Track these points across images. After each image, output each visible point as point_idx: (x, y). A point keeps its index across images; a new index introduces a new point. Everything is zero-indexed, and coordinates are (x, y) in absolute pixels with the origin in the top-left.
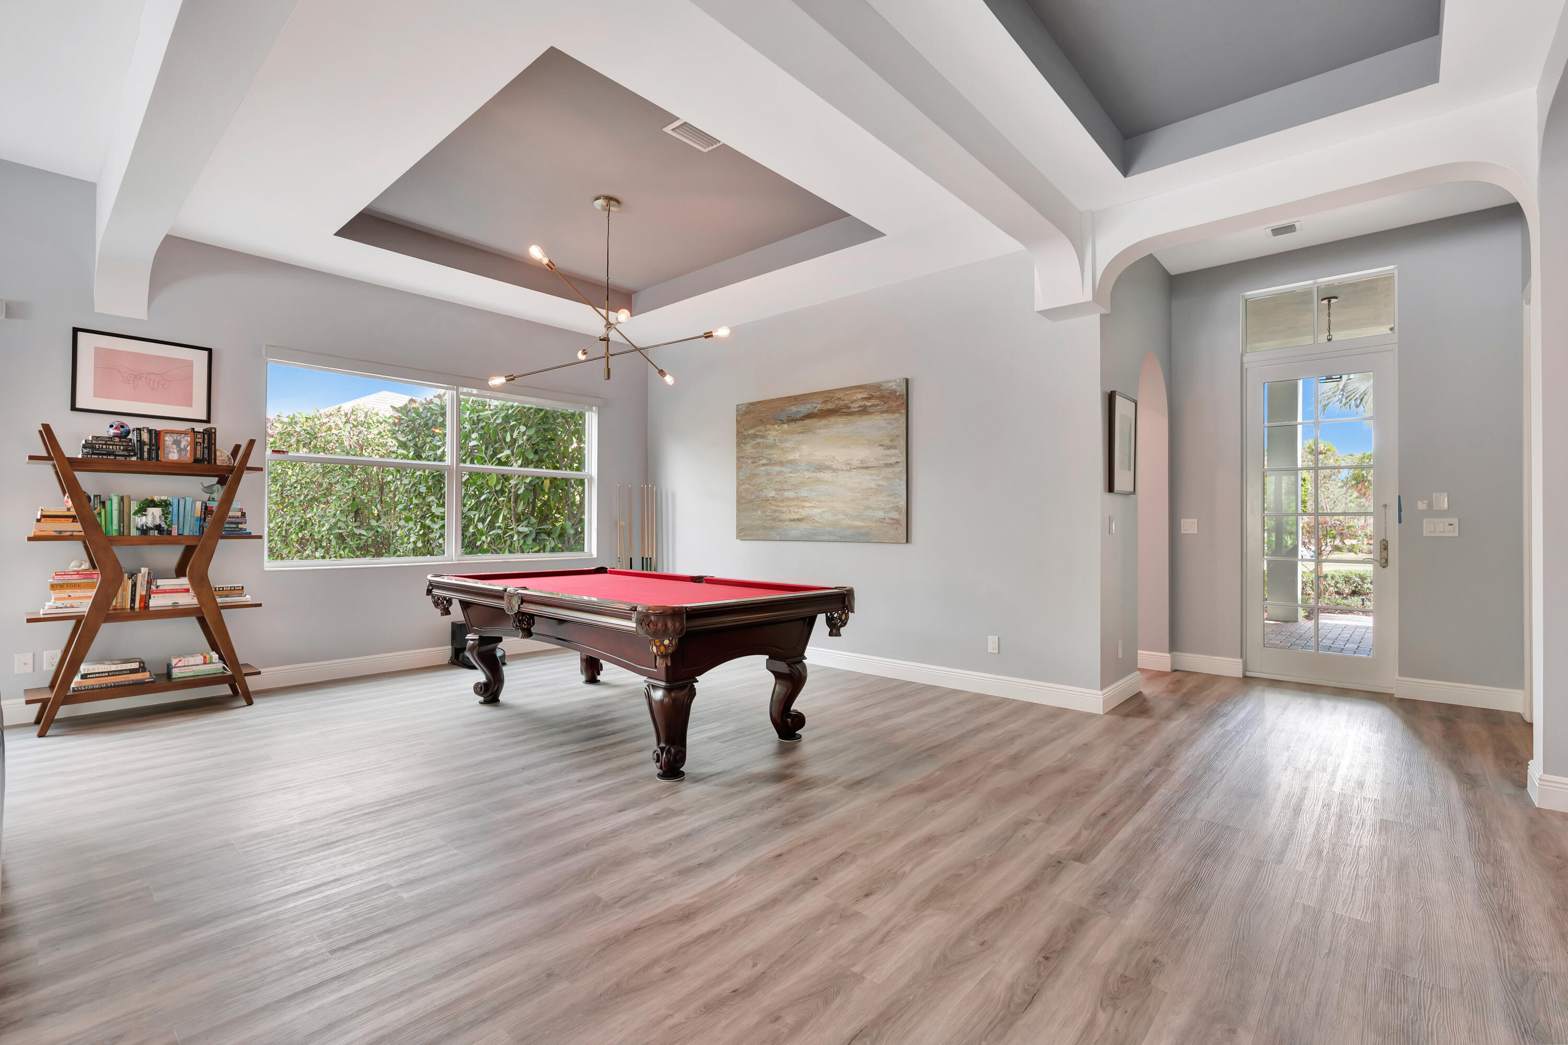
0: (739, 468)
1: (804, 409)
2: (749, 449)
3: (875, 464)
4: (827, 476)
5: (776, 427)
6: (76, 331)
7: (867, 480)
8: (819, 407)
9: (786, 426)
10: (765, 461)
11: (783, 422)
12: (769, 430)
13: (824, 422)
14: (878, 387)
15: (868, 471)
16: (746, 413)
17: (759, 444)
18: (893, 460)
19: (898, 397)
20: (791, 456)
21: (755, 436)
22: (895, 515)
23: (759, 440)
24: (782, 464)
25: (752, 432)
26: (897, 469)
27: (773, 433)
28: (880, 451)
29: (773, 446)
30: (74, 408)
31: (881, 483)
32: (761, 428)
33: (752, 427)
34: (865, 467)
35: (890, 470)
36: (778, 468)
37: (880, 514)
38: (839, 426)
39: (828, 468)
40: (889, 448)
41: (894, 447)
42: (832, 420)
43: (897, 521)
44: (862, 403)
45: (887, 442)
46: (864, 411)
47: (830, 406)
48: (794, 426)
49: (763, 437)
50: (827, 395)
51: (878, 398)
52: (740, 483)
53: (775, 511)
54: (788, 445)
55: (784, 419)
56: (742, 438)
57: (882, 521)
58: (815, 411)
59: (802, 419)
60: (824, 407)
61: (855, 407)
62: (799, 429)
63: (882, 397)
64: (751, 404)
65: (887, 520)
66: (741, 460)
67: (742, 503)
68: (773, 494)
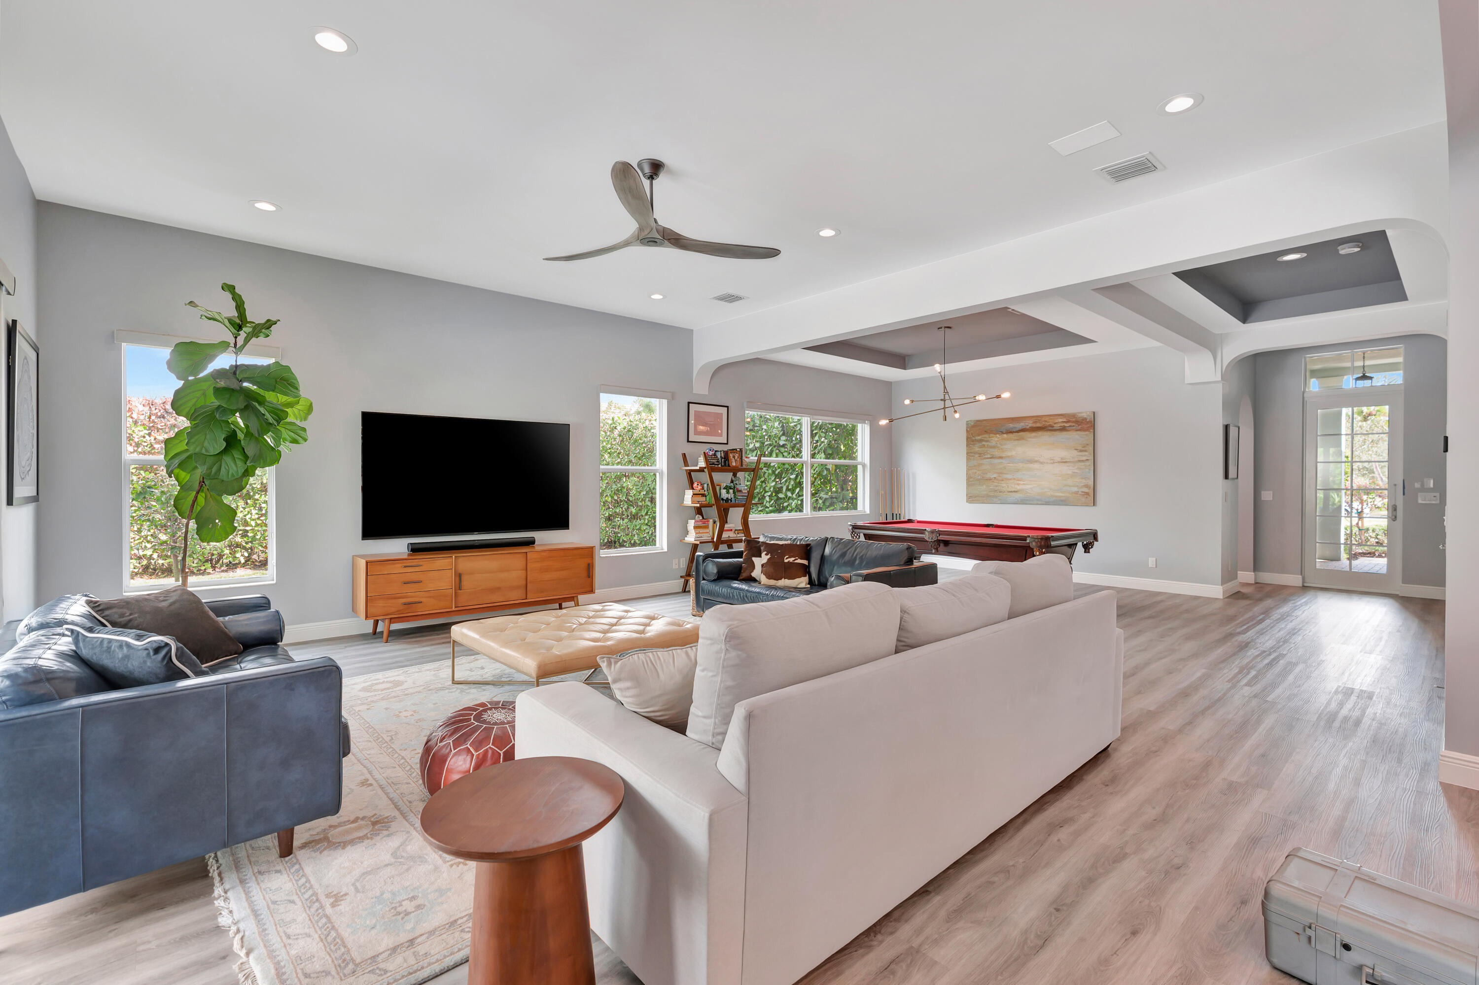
0: (968, 459)
1: (1020, 425)
2: (976, 449)
3: (1072, 460)
4: (1036, 466)
5: (998, 436)
6: (689, 403)
7: (1066, 469)
8: (1030, 425)
9: (1005, 435)
10: (989, 456)
11: (1003, 433)
12: (993, 437)
13: (1033, 434)
14: (1074, 415)
15: (1067, 464)
16: (973, 426)
17: (984, 445)
18: (1084, 458)
19: (1088, 423)
20: (1009, 454)
21: (981, 441)
22: (1086, 490)
23: (984, 443)
24: (1001, 458)
25: (979, 438)
26: (1087, 463)
27: (995, 439)
28: (1076, 453)
29: (994, 447)
30: (688, 441)
31: (1076, 471)
32: (986, 435)
33: (979, 435)
34: (1064, 462)
35: (1080, 464)
36: (998, 461)
37: (1076, 489)
38: (1045, 437)
39: (1036, 461)
40: (1081, 451)
41: (1085, 451)
42: (1040, 433)
43: (1087, 494)
44: (1063, 425)
45: (1080, 448)
46: (1063, 429)
47: (1038, 425)
48: (1011, 435)
49: (987, 441)
50: (1037, 418)
51: (1073, 422)
52: (969, 469)
53: (997, 486)
54: (1006, 447)
55: (1004, 431)
56: (971, 440)
57: (1076, 493)
58: (1028, 427)
59: (1017, 432)
60: (1034, 425)
61: (1057, 426)
62: (1016, 438)
63: (1077, 422)
64: (978, 421)
65: (1080, 493)
66: (970, 455)
67: (971, 481)
68: (995, 476)
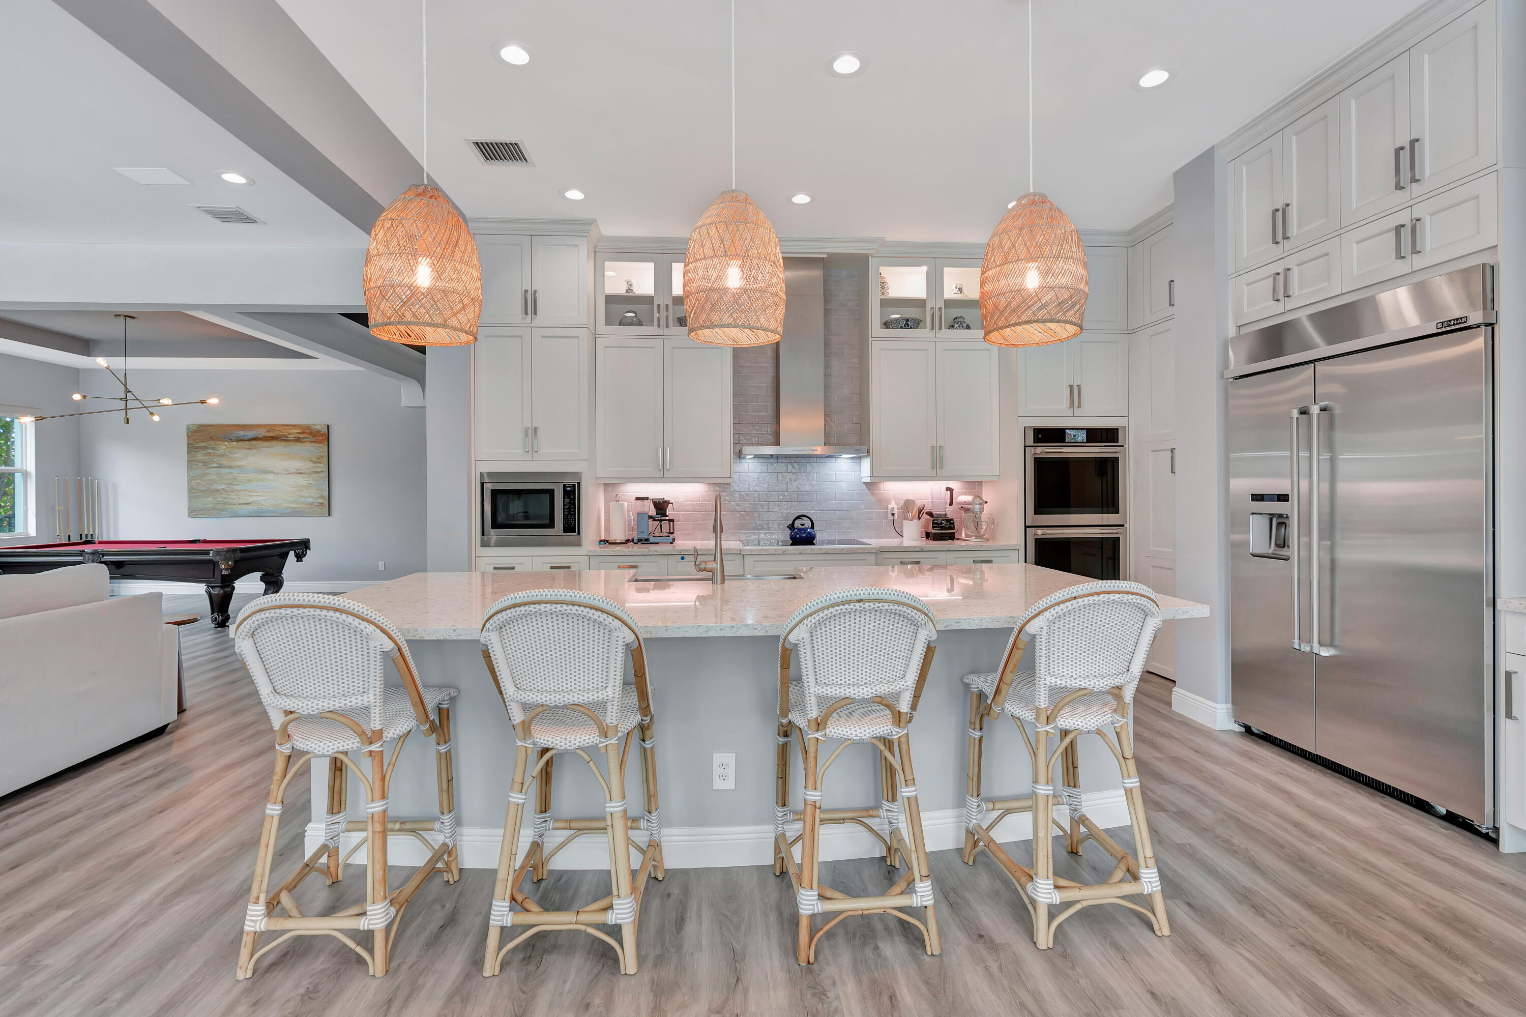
0: (190, 468)
1: (251, 434)
2: (200, 456)
3: (307, 471)
4: (271, 476)
5: (226, 443)
7: (301, 480)
8: (264, 434)
9: (234, 444)
10: (216, 465)
11: (231, 440)
12: (220, 445)
13: (267, 444)
14: (308, 427)
15: (302, 475)
16: (195, 431)
17: (210, 453)
18: (319, 470)
19: (322, 435)
20: (239, 463)
21: (205, 448)
22: (321, 501)
23: (209, 451)
24: (231, 467)
25: (203, 444)
26: (322, 475)
27: (223, 447)
28: (310, 464)
29: (222, 455)
31: (311, 482)
32: (211, 442)
33: (203, 441)
34: (299, 473)
35: (316, 475)
36: (227, 470)
37: (311, 500)
38: (279, 448)
39: (270, 472)
40: (316, 463)
41: (320, 463)
42: (275, 443)
43: (322, 504)
44: (297, 435)
45: (315, 459)
46: (298, 440)
47: (272, 434)
48: (241, 443)
49: (213, 449)
50: (271, 427)
51: (309, 434)
52: (190, 479)
53: (226, 498)
54: (236, 455)
55: (233, 438)
56: (192, 447)
57: (312, 504)
58: (260, 436)
59: (249, 440)
60: (268, 434)
61: (291, 437)
62: (247, 447)
63: (311, 434)
64: (201, 426)
65: (315, 504)
66: (191, 463)
67: (193, 493)
68: (223, 486)
